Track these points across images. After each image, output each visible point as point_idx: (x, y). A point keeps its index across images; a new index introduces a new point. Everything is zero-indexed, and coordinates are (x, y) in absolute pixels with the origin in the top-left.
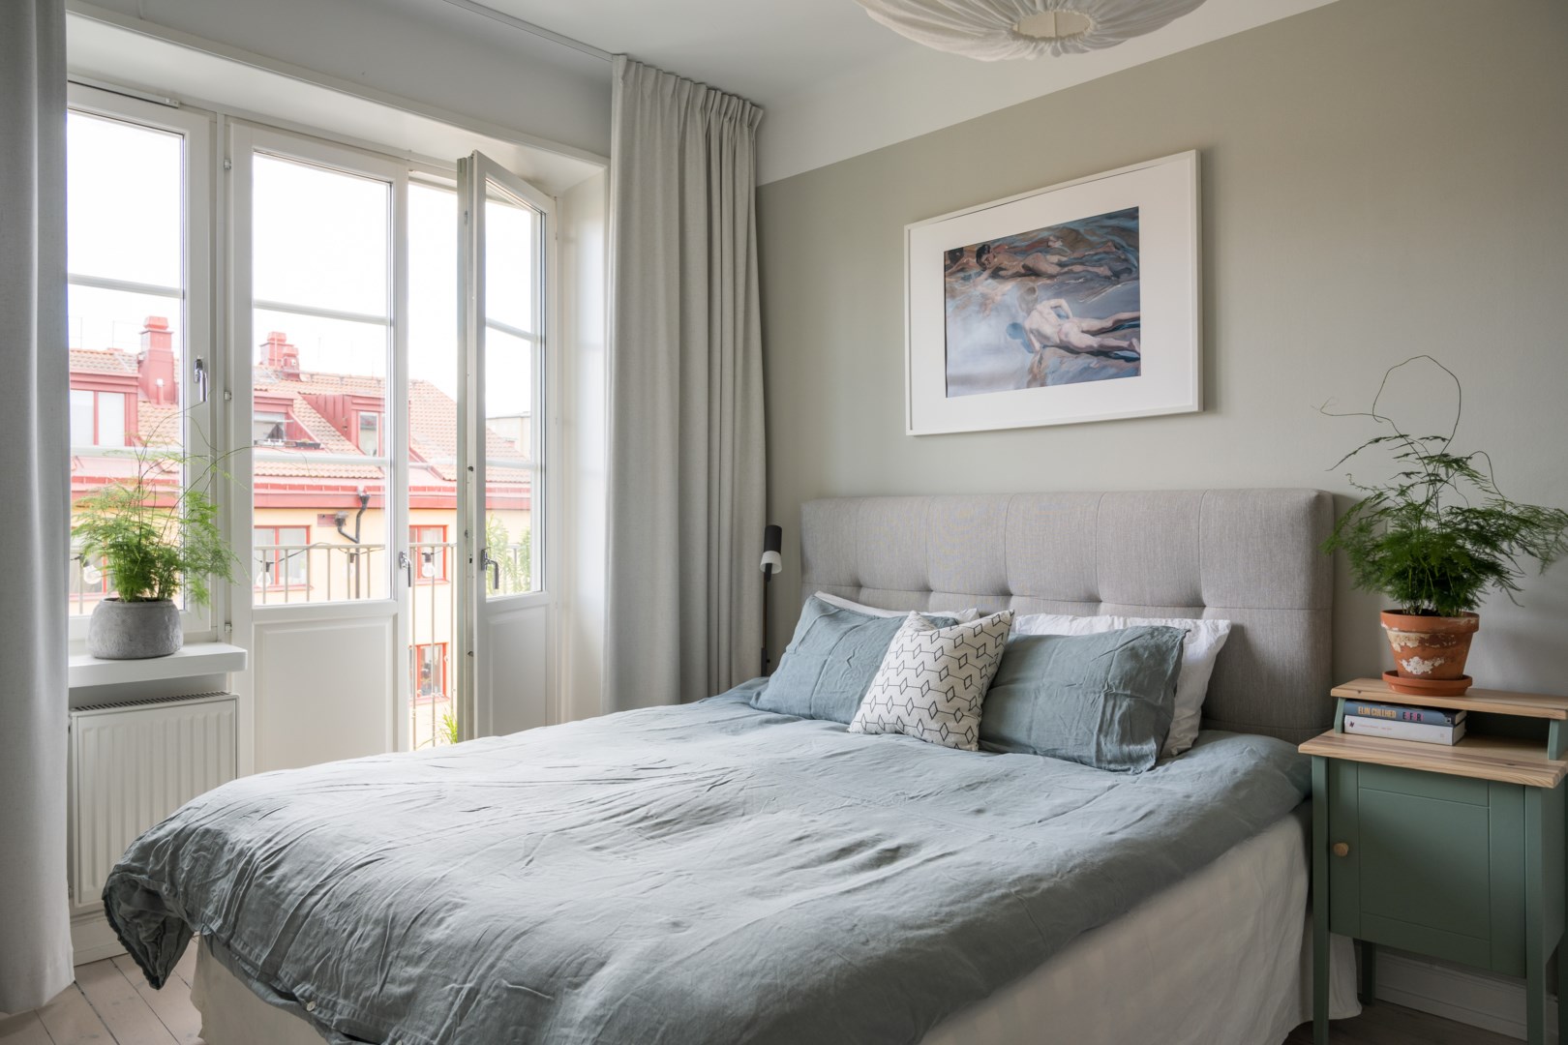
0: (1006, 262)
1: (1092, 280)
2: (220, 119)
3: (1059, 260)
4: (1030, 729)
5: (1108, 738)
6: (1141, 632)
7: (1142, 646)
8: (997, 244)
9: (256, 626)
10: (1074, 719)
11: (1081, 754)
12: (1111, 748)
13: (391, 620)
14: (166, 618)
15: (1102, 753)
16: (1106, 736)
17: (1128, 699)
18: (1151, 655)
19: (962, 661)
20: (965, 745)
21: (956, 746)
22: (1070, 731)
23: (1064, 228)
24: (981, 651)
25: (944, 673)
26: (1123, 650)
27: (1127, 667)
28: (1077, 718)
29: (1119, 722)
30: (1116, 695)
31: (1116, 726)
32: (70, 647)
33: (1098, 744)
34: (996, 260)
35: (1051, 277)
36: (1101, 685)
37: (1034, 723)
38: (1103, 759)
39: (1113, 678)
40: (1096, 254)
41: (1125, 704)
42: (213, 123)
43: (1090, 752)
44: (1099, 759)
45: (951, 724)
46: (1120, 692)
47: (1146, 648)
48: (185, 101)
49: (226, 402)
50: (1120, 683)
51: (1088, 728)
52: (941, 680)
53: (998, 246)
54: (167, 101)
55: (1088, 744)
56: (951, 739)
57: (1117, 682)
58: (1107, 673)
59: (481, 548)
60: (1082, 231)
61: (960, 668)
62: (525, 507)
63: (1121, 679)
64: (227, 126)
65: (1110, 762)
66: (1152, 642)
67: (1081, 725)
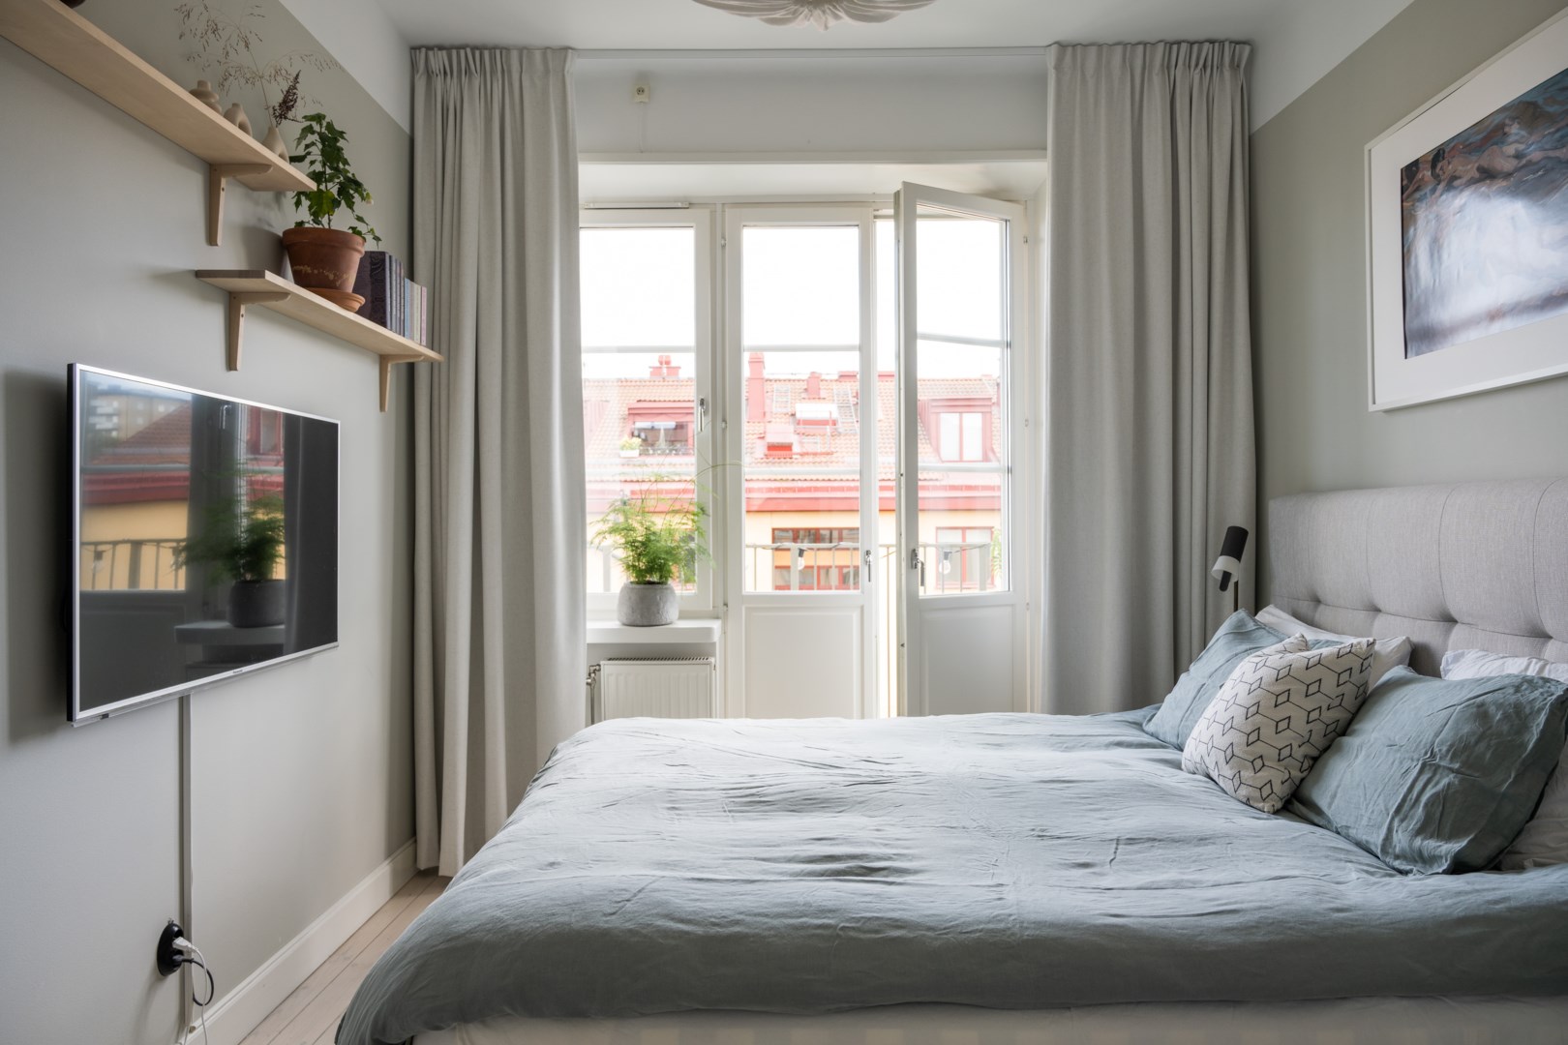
0: (1460, 168)
1: (1553, 169)
2: (719, 208)
3: (1516, 150)
4: (1334, 796)
5: (1404, 824)
6: (1507, 681)
7: (1495, 703)
8: (1452, 145)
9: (747, 608)
10: (1376, 790)
11: (1368, 838)
12: (1401, 840)
13: (859, 610)
14: (658, 598)
15: (1391, 843)
16: (1402, 821)
17: (1452, 776)
18: (1506, 717)
19: (1283, 697)
20: (1257, 801)
21: (1247, 803)
22: (1367, 805)
23: (1520, 102)
24: (1313, 688)
25: (1253, 709)
26: (1467, 706)
27: (1466, 729)
28: (1379, 790)
29: (1426, 805)
30: (1438, 767)
31: (1421, 809)
32: (588, 616)
33: (1390, 830)
34: (1450, 167)
35: (1508, 175)
36: (1423, 751)
37: (1340, 790)
38: (1390, 850)
39: (1442, 743)
40: (1558, 130)
41: (1445, 781)
42: (713, 213)
43: (1376, 840)
44: (1384, 850)
45: (1247, 774)
46: (1443, 763)
47: (1499, 706)
48: (694, 201)
49: (724, 430)
50: (1448, 751)
51: (1386, 806)
52: (1247, 719)
53: (1453, 148)
54: (680, 205)
55: (1380, 827)
56: (1243, 792)
57: (1444, 749)
58: (1437, 735)
59: (912, 548)
60: (1540, 101)
61: (1276, 706)
62: (996, 508)
63: (1451, 746)
64: (723, 211)
65: (1397, 857)
66: (1513, 699)
67: (1381, 801)
